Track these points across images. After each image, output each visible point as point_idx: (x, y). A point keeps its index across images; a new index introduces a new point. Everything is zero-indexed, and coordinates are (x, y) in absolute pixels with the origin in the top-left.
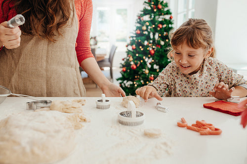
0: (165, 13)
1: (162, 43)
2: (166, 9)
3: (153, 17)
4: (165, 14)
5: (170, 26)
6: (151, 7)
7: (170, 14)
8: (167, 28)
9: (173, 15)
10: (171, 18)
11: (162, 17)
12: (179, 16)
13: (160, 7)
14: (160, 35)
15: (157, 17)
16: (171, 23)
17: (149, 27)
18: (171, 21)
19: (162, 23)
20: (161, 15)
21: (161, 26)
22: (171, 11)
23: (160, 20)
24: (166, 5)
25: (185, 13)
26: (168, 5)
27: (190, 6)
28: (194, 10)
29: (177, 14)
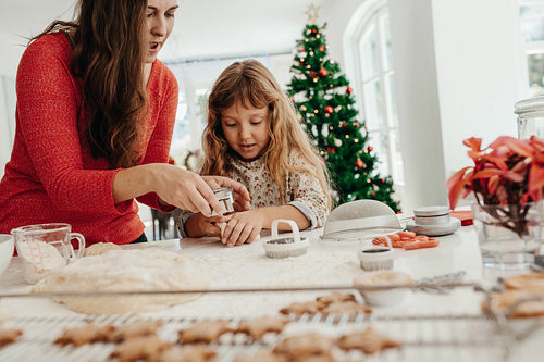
0: (336, 83)
1: (338, 143)
2: (336, 76)
3: (312, 93)
4: (335, 86)
5: (349, 107)
6: (306, 75)
7: (347, 84)
8: (343, 113)
9: (352, 85)
10: (348, 92)
11: (330, 91)
12: (366, 87)
13: (325, 72)
14: (331, 128)
15: (321, 93)
16: (350, 102)
17: (308, 115)
18: (350, 97)
19: (332, 103)
20: (329, 88)
21: (331, 110)
22: (348, 78)
23: (328, 98)
24: (336, 68)
25: (377, 79)
26: (340, 67)
27: (386, 65)
28: (392, 72)
29: (362, 83)
